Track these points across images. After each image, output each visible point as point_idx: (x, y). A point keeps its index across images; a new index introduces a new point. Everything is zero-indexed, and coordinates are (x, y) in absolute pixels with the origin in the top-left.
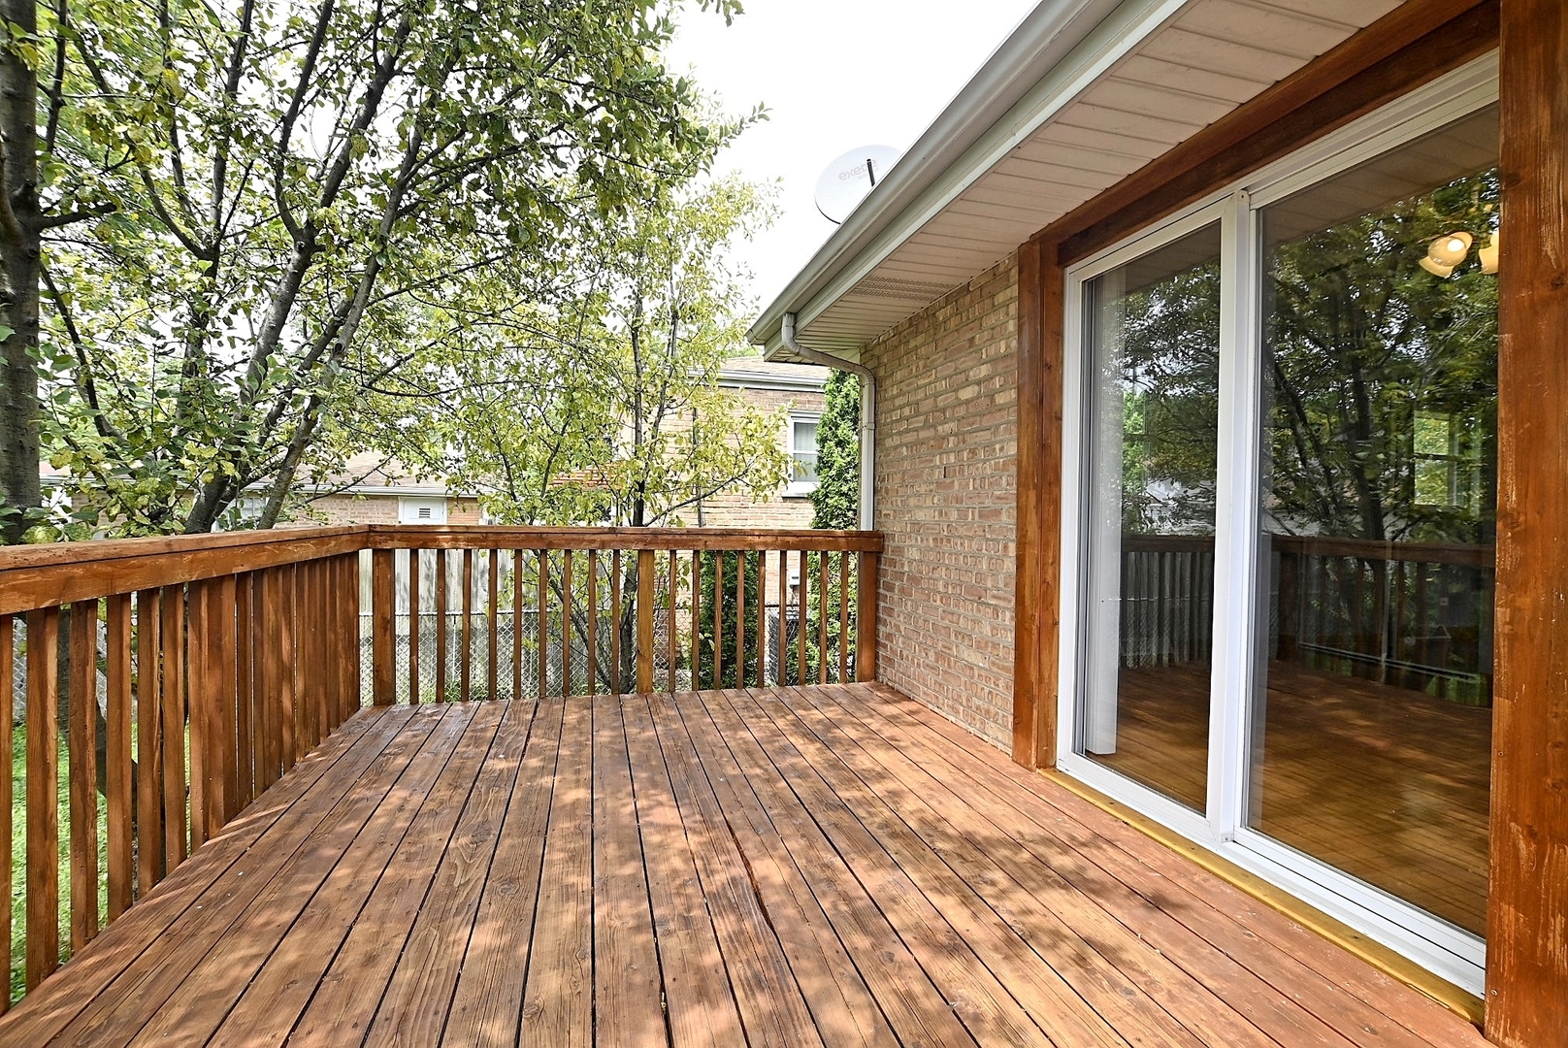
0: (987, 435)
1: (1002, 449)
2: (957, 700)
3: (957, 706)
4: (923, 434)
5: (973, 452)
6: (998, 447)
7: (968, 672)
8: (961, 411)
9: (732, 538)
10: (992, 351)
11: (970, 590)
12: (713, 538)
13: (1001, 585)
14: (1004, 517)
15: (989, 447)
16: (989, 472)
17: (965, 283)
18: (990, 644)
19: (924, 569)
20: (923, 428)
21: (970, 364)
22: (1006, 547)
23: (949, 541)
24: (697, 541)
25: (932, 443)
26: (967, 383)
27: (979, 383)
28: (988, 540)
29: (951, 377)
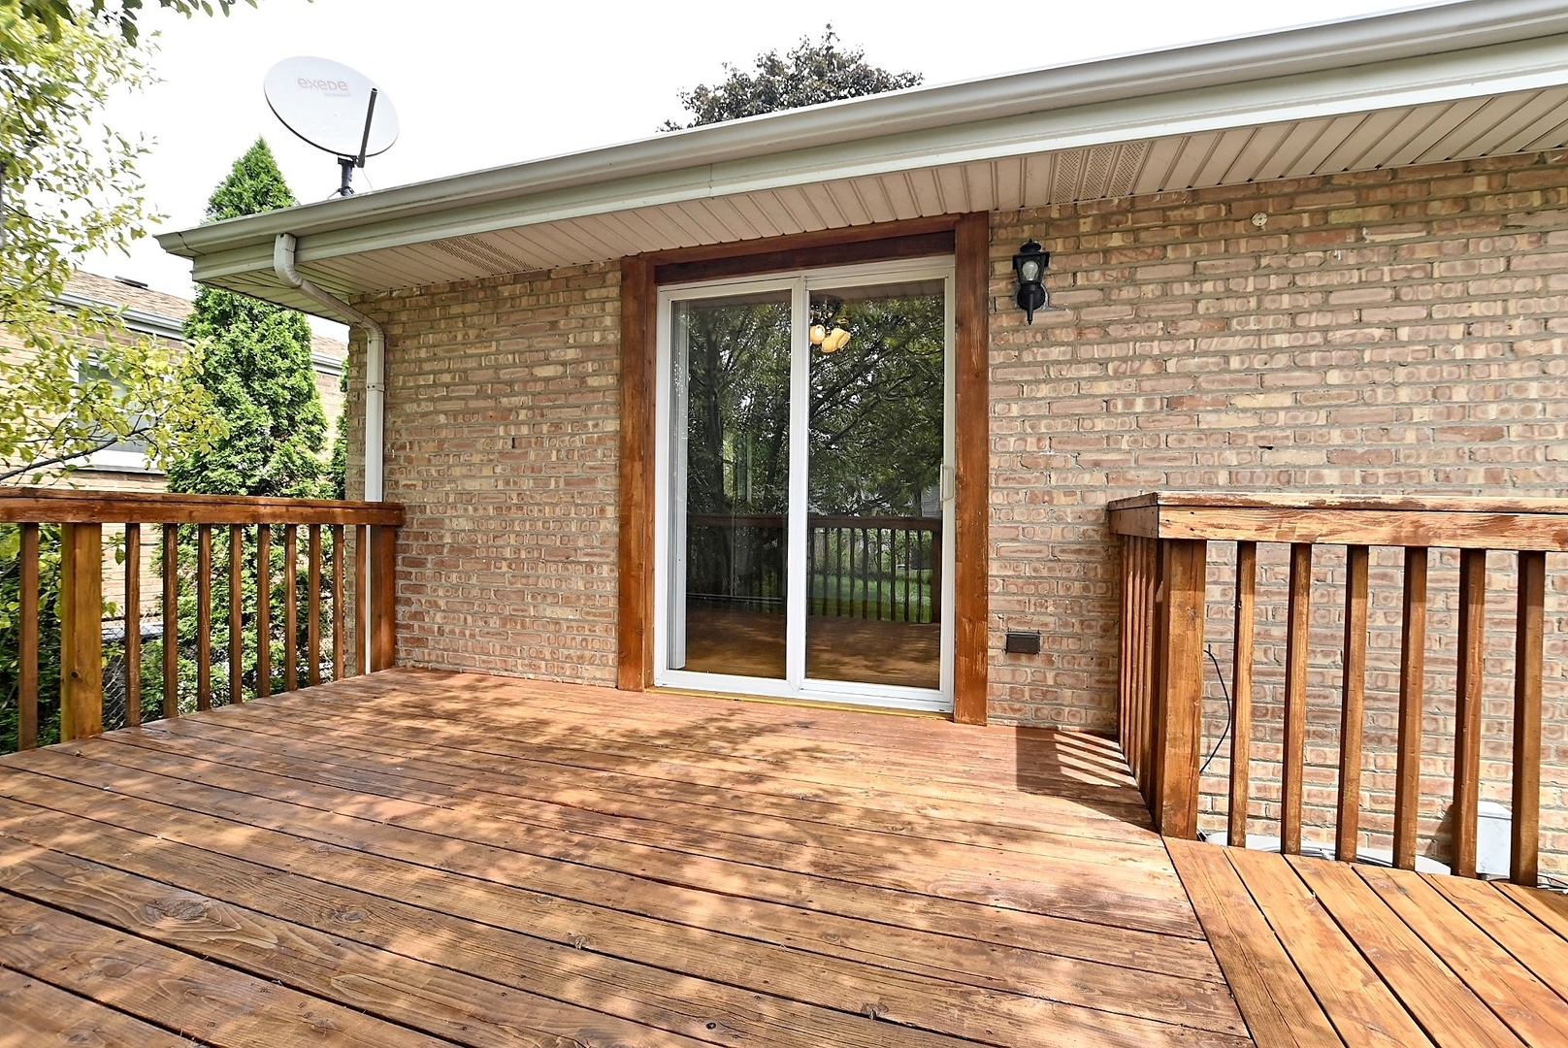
0: (577, 412)
1: (596, 426)
2: (540, 656)
3: (537, 662)
4: (473, 404)
5: (556, 426)
6: (590, 423)
7: (552, 627)
8: (539, 387)
9: (228, 507)
10: (583, 338)
11: (552, 551)
12: (202, 507)
13: (596, 543)
14: (600, 485)
15: (579, 424)
16: (579, 444)
17: (546, 268)
18: (583, 597)
19: (480, 539)
20: (476, 397)
21: (551, 345)
22: (602, 511)
23: (521, 509)
24: (177, 510)
25: (491, 413)
26: (547, 362)
27: (564, 364)
28: (577, 505)
29: (521, 353)
